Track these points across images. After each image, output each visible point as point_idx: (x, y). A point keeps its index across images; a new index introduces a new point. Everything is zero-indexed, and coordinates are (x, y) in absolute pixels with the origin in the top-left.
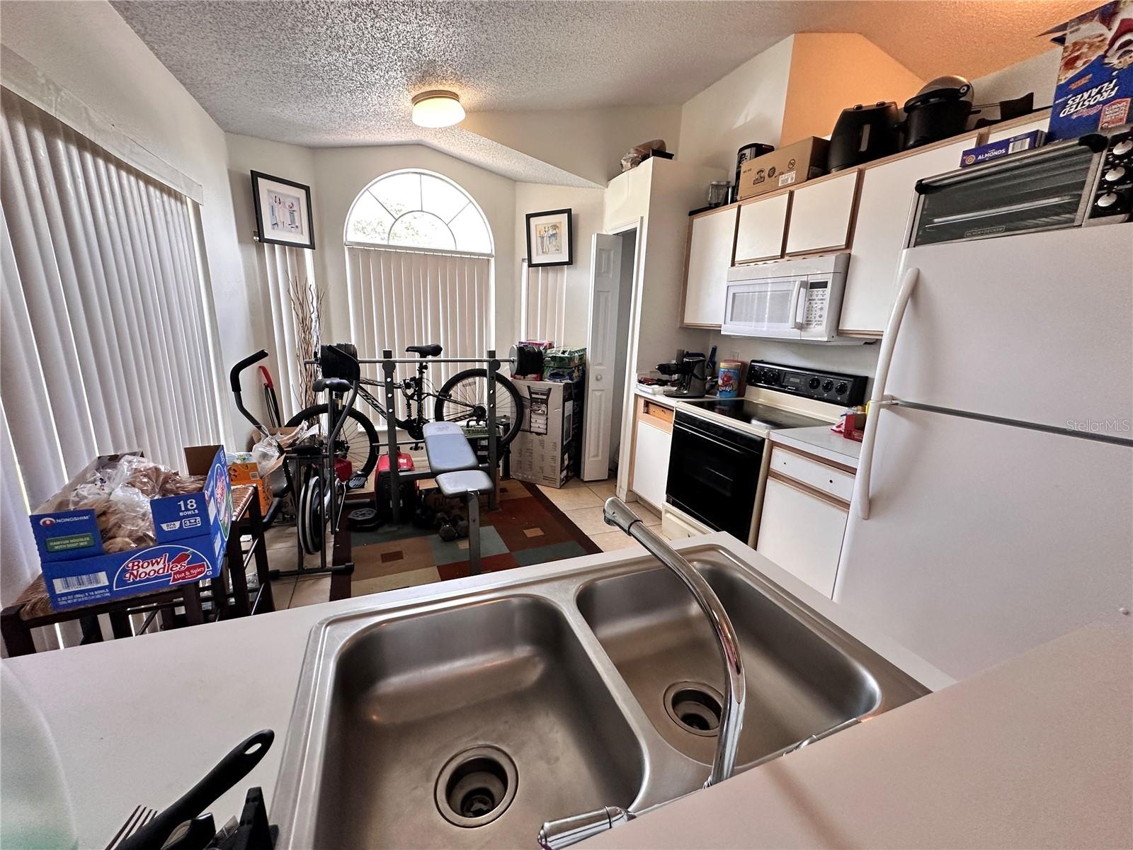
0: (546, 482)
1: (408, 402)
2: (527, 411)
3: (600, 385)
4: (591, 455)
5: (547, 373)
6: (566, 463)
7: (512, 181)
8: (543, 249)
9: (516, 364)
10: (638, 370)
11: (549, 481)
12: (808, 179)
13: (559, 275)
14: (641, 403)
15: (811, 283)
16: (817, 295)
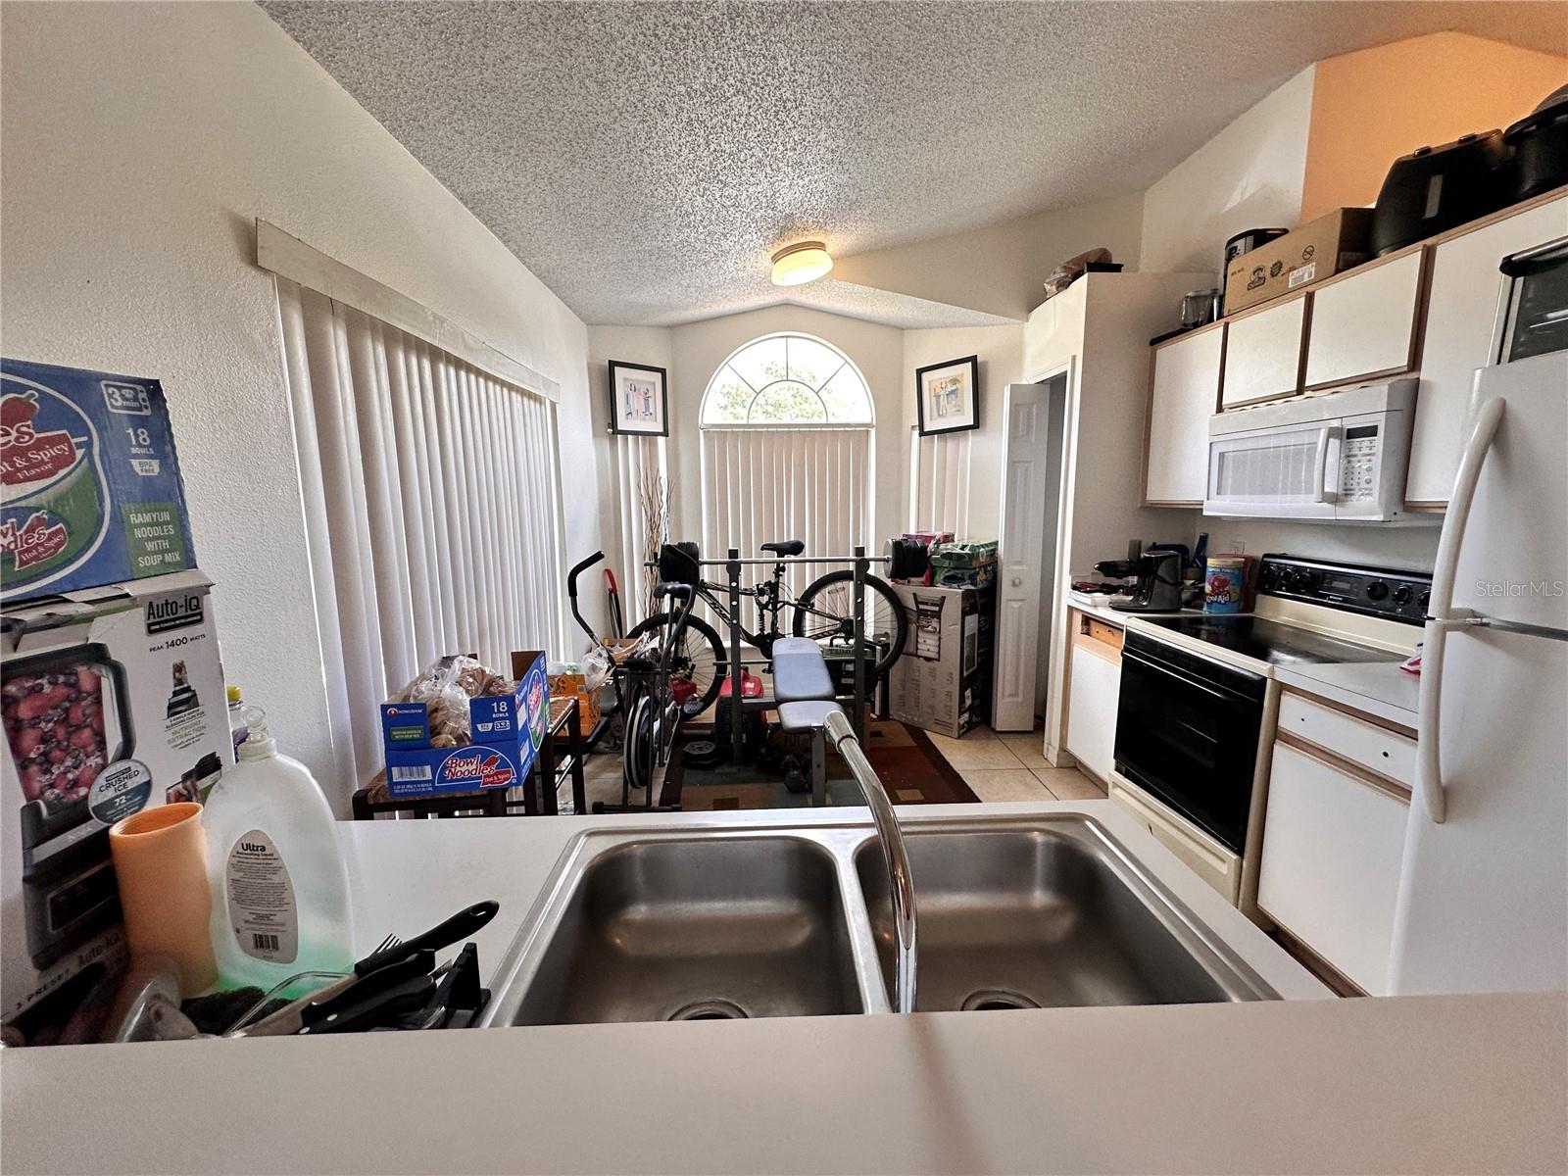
0: (939, 728)
1: (762, 612)
2: (913, 627)
3: (1018, 593)
4: (1006, 694)
5: (940, 576)
6: (968, 702)
7: (900, 329)
8: (938, 411)
9: (891, 563)
10: (1072, 571)
11: (944, 727)
12: (1338, 271)
13: (961, 444)
14: (1078, 619)
15: (1348, 430)
16: (1360, 449)
